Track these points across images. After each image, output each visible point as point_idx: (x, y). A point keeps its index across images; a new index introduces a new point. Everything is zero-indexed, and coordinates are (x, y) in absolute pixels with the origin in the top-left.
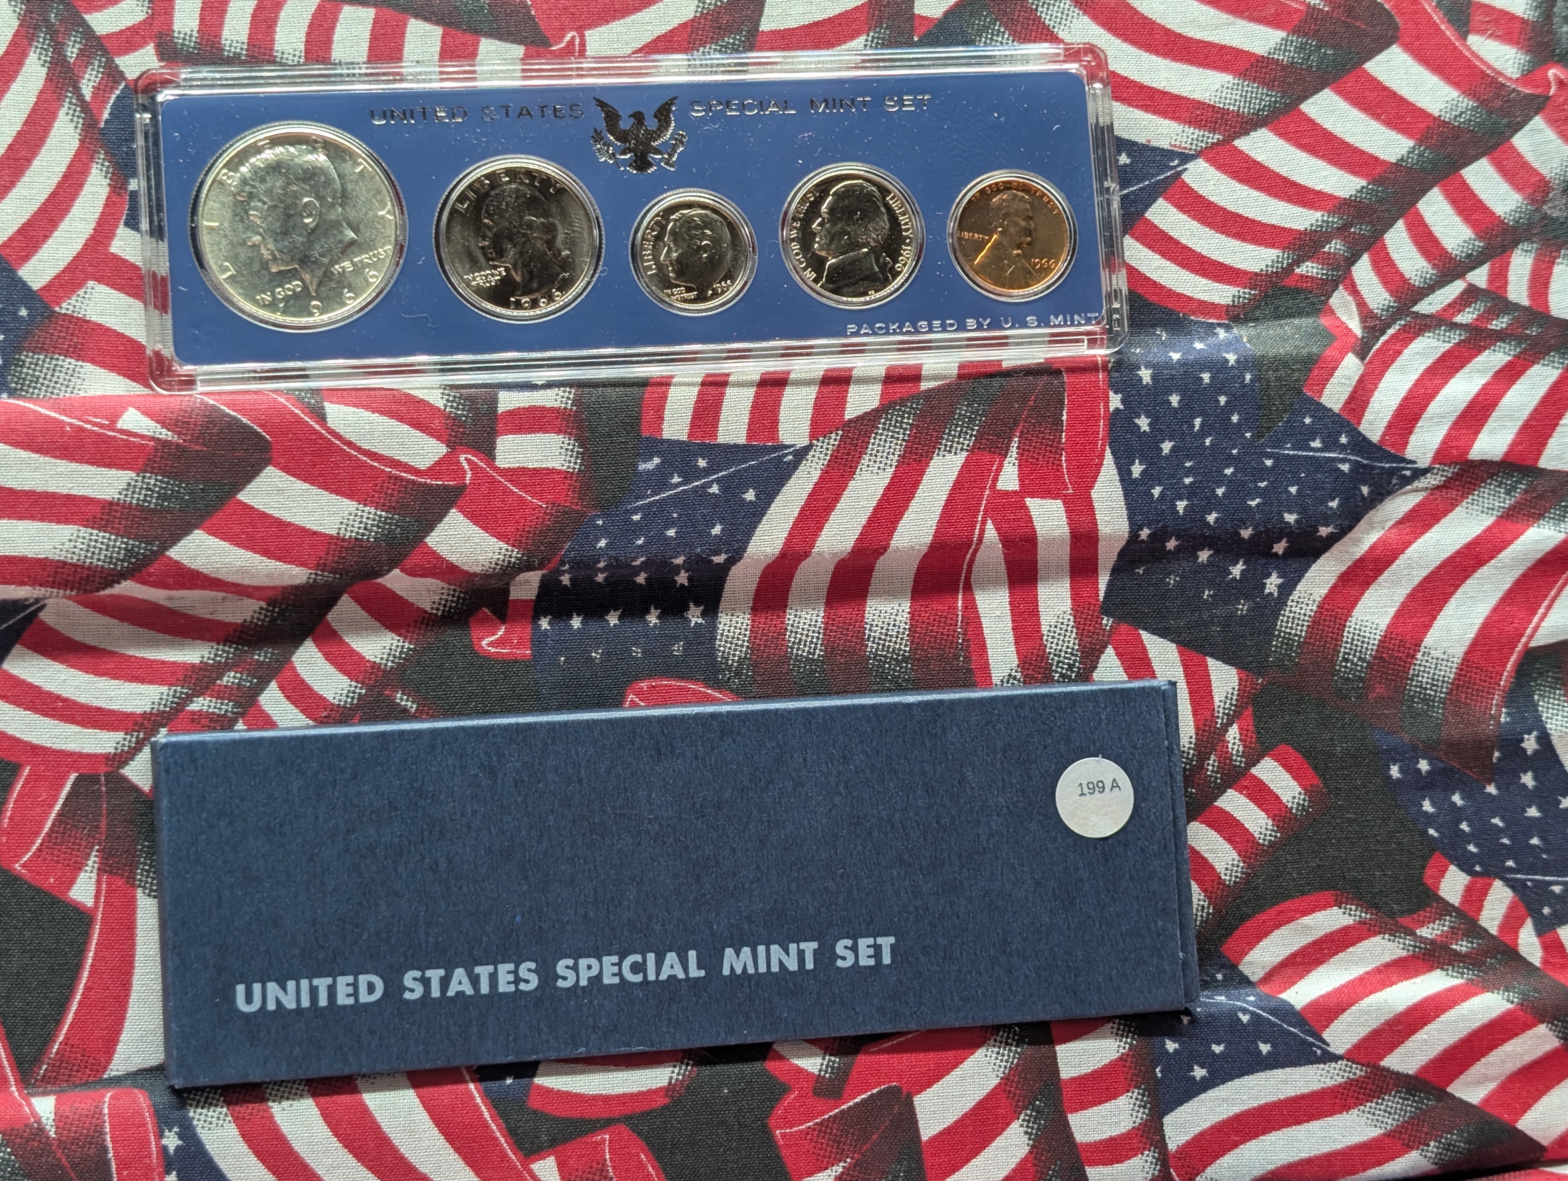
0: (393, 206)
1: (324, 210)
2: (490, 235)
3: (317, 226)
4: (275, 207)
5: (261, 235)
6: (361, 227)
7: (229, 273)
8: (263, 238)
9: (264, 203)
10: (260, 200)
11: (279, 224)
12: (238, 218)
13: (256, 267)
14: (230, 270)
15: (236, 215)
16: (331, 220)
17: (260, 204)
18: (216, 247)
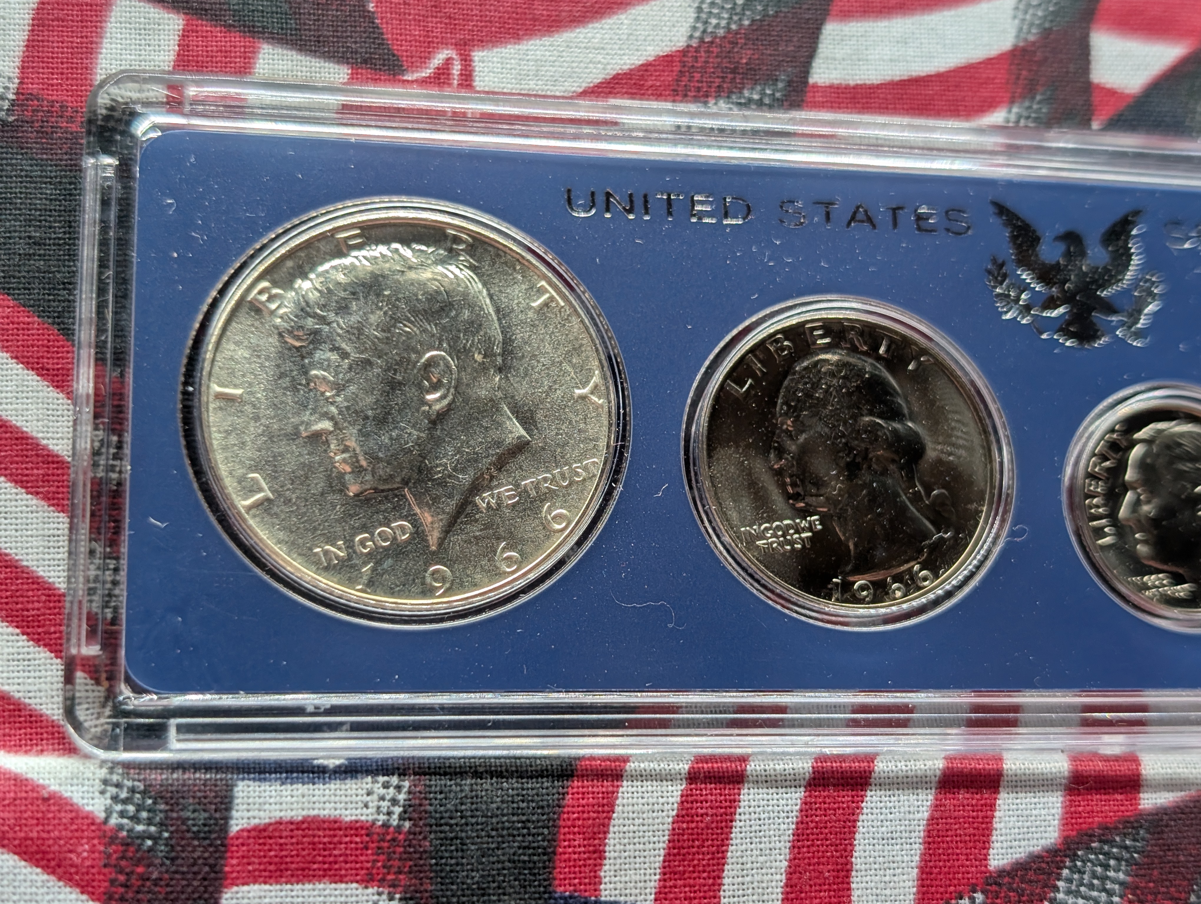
0: (604, 378)
1: (465, 378)
2: (793, 448)
3: (450, 408)
4: (367, 363)
5: (332, 419)
6: (539, 415)
7: (259, 496)
8: (336, 424)
9: (345, 355)
10: (335, 349)
11: (370, 400)
12: (286, 382)
13: (318, 484)
14: (261, 490)
15: (282, 376)
16: (478, 399)
17: (334, 357)
18: (232, 440)
